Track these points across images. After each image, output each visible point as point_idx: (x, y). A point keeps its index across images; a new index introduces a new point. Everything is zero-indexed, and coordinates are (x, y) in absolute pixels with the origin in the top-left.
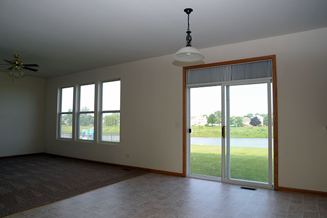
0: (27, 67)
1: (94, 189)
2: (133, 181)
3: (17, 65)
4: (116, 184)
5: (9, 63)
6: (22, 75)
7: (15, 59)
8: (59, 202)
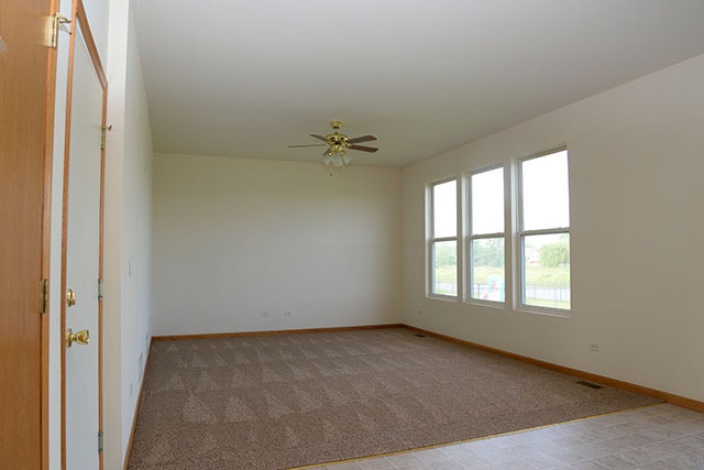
0: (355, 144)
1: (496, 433)
2: (608, 425)
3: (337, 143)
4: (557, 427)
5: (323, 142)
6: (347, 162)
7: (334, 131)
8: (407, 454)
